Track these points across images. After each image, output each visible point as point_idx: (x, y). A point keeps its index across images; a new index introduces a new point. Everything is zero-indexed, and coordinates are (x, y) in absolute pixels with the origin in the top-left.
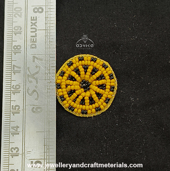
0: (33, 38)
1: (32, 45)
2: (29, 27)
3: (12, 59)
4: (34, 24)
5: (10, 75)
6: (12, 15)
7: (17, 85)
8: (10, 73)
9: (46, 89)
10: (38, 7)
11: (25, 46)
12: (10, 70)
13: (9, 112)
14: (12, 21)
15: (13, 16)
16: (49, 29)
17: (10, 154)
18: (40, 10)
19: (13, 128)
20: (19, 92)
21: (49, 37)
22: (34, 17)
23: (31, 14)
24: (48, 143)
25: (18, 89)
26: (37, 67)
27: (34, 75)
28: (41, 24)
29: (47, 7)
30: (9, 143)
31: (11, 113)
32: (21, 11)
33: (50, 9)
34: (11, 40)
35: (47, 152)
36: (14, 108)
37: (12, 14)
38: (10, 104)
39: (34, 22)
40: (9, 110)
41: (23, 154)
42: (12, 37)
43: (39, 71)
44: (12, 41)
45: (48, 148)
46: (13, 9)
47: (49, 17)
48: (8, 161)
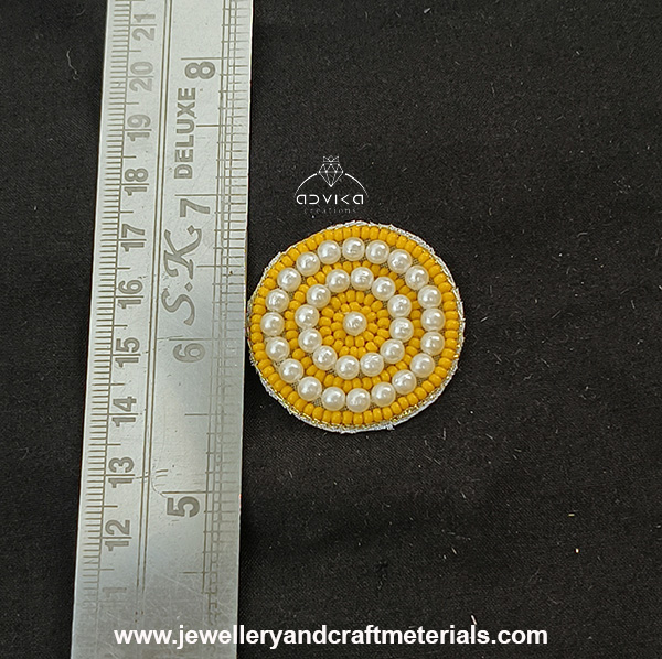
0: (184, 148)
1: (180, 167)
2: (172, 117)
3: (119, 207)
4: (188, 110)
5: (114, 254)
6: (123, 85)
7: (133, 282)
8: (115, 248)
9: (218, 294)
10: (201, 61)
11: (160, 172)
12: (115, 237)
13: (109, 358)
14: (123, 101)
15: (126, 88)
16: (229, 122)
17: (107, 478)
18: (206, 70)
19: (117, 402)
20: (140, 302)
21: (228, 146)
22: (186, 90)
23: (178, 80)
24: (219, 446)
25: (136, 291)
26: (191, 230)
27: (182, 252)
28: (206, 111)
29: (225, 61)
30: (106, 445)
31: (113, 361)
32: (150, 71)
33: (234, 66)
34: (120, 154)
35: (214, 473)
36: (122, 346)
37: (124, 80)
38: (110, 334)
39: (185, 103)
40: (109, 352)
41: (146, 476)
42: (122, 146)
43: (199, 240)
44: (122, 158)
45: (218, 460)
46: (126, 67)
47: (230, 89)
48: (101, 497)
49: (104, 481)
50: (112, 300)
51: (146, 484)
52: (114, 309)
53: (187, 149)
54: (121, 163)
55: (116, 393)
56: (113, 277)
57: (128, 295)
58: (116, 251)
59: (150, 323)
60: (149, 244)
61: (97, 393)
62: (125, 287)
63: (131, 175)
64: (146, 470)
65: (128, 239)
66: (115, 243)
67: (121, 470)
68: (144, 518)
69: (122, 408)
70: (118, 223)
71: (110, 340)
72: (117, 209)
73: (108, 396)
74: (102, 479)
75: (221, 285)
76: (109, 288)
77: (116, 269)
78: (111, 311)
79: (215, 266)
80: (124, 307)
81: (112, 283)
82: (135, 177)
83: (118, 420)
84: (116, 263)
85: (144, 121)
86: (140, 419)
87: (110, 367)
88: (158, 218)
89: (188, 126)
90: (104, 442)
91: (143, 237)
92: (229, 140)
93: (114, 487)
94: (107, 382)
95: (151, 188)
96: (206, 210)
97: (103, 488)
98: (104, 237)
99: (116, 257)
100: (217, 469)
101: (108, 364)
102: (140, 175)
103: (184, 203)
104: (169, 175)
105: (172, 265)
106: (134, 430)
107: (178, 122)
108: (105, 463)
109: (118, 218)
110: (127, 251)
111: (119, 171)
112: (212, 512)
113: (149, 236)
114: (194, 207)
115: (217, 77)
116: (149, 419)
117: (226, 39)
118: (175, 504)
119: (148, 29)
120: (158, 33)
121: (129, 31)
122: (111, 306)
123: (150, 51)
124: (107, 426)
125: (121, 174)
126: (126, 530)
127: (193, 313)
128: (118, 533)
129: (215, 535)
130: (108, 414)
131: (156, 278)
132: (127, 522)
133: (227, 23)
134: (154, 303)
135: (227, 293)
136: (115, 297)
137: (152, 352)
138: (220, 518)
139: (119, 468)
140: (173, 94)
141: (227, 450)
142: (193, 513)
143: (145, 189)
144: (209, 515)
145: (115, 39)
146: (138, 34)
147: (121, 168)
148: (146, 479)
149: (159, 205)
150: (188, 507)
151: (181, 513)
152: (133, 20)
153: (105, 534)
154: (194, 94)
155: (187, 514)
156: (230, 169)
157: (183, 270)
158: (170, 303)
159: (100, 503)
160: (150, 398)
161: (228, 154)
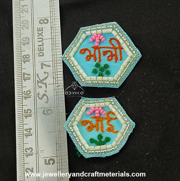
49: (24, 156)
50: (22, 97)
51: (37, 155)
52: (22, 100)
53: (42, 47)
54: (21, 53)
55: (26, 127)
56: (21, 90)
57: (27, 95)
58: (22, 82)
59: (35, 104)
60: (32, 79)
61: (19, 128)
62: (25, 93)
63: (24, 57)
64: (37, 151)
65: (25, 77)
66: (21, 79)
67: (29, 152)
68: (38, 166)
69: (28, 131)
70: (22, 73)
71: (22, 110)
72: (21, 68)
73: (23, 128)
74: (23, 155)
75: (56, 89)
76: (20, 94)
77: (22, 87)
78: (22, 101)
79: (54, 84)
80: (26, 99)
81: (21, 92)
82: (26, 57)
83: (27, 136)
84: (22, 85)
85: (27, 39)
86: (34, 135)
87: (23, 119)
88: (34, 70)
89: (41, 40)
90: (23, 143)
91: (30, 76)
92: (55, 43)
93: (27, 157)
94: (22, 124)
95: (31, 61)
96: (49, 66)
97: (24, 158)
98: (18, 77)
99: (22, 83)
100: (60, 149)
101: (22, 118)
102: (27, 57)
103: (42, 64)
104: (37, 56)
105: (40, 84)
106: (32, 139)
107: (38, 38)
108: (24, 150)
109: (21, 71)
110: (25, 81)
112: (59, 163)
113: (32, 76)
114: (45, 65)
115: (49, 23)
116: (37, 135)
117: (51, 11)
118: (47, 161)
119: (26, 10)
120: (29, 11)
121: (20, 11)
123: (27, 17)
124: (23, 138)
125: (21, 57)
126: (32, 170)
127: (48, 99)
130: (23, 134)
131: (35, 89)
132: (32, 168)
133: (51, 5)
134: (35, 97)
135: (58, 92)
136: (22, 96)
137: (36, 113)
138: (62, 164)
140: (36, 30)
141: (62, 142)
142: (53, 164)
143: (29, 61)
144: (58, 164)
145: (16, 14)
146: (23, 12)
147: (21, 55)
148: (37, 154)
149: (34, 66)
150: (51, 162)
151: (49, 164)
152: (21, 7)
153: (25, 173)
154: (42, 29)
155: (51, 164)
156: (56, 52)
157: (43, 86)
158: (40, 97)
159: (23, 163)
160: (36, 128)
161: (55, 47)
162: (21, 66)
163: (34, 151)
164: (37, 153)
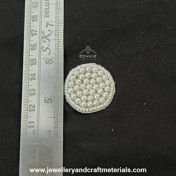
49: (28, 95)
50: (29, 49)
51: (39, 95)
52: (29, 51)
53: (48, 10)
54: (31, 14)
55: (31, 72)
56: (29, 43)
57: (33, 48)
58: (30, 36)
59: (39, 54)
60: (38, 35)
61: (26, 73)
62: (32, 45)
63: (33, 17)
64: (39, 92)
65: (33, 33)
66: (29, 34)
67: (32, 92)
68: (39, 104)
69: (32, 76)
70: (30, 29)
71: (29, 59)
72: (30, 26)
73: (29, 73)
74: (27, 94)
75: (57, 44)
76: (28, 46)
77: (30, 41)
78: (29, 52)
79: (55, 40)
80: (32, 51)
81: (29, 44)
82: (34, 17)
83: (31, 79)
84: (30, 39)
85: (37, 3)
86: (37, 79)
87: (29, 66)
88: (40, 28)
89: (48, 4)
90: (28, 85)
91: (37, 33)
92: (58, 8)
93: (31, 96)
94: (28, 70)
95: (39, 20)
96: (53, 26)
97: (28, 96)
99: (30, 38)
100: (57, 91)
101: (28, 65)
102: (36, 17)
103: (47, 24)
104: (43, 17)
105: (44, 40)
106: (35, 82)
107: (45, 3)
108: (28, 90)
109: (30, 28)
110: (33, 36)
111: (30, 16)
112: (56, 102)
113: (38, 32)
114: (50, 25)
116: (39, 79)
118: (47, 100)
122: (29, 50)
124: (28, 81)
125: (31, 17)
126: (34, 107)
127: (50, 52)
128: (32, 108)
129: (57, 108)
130: (29, 78)
131: (40, 43)
132: (34, 105)
134: (40, 49)
135: (58, 47)
136: (30, 48)
137: (40, 62)
138: (58, 103)
139: (32, 91)
141: (60, 86)
142: (51, 103)
143: (37, 21)
147: (31, 15)
149: (41, 25)
150: (50, 101)
151: (48, 102)
153: (29, 108)
155: (50, 103)
156: (59, 15)
157: (47, 41)
158: (44, 49)
159: (27, 100)
160: (39, 73)
161: (58, 11)
162: (30, 24)
163: (36, 92)
164: (39, 93)
